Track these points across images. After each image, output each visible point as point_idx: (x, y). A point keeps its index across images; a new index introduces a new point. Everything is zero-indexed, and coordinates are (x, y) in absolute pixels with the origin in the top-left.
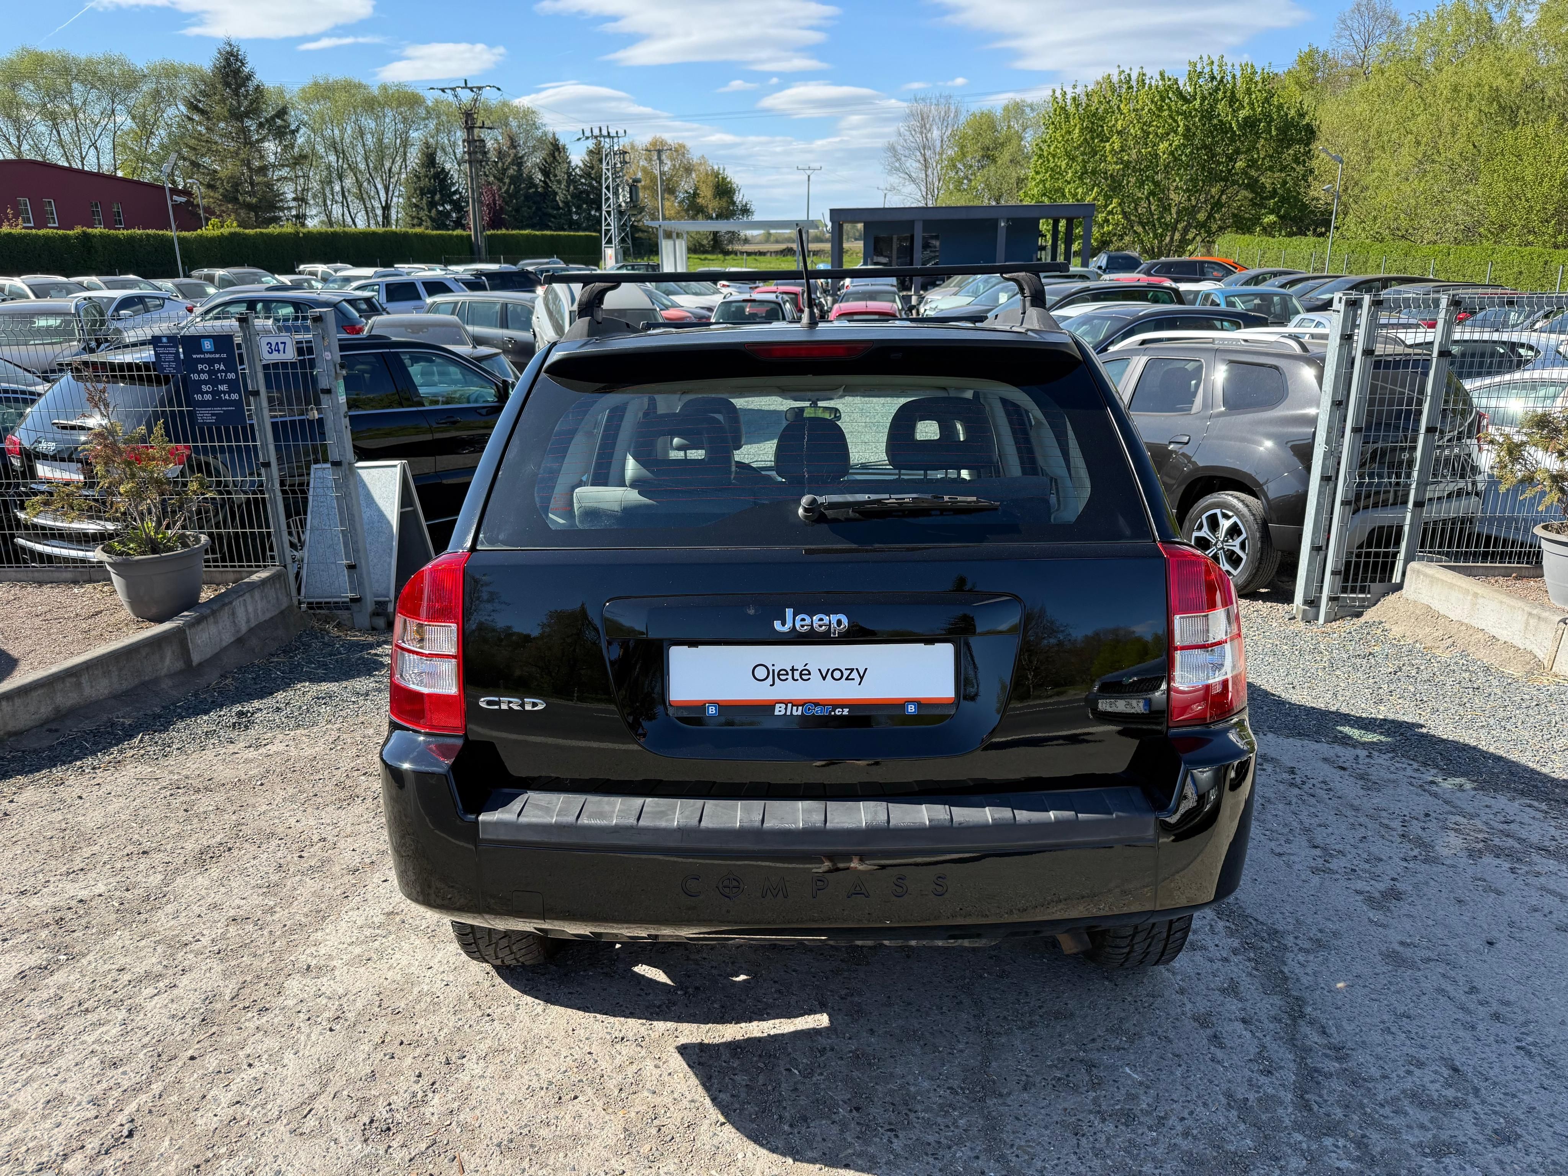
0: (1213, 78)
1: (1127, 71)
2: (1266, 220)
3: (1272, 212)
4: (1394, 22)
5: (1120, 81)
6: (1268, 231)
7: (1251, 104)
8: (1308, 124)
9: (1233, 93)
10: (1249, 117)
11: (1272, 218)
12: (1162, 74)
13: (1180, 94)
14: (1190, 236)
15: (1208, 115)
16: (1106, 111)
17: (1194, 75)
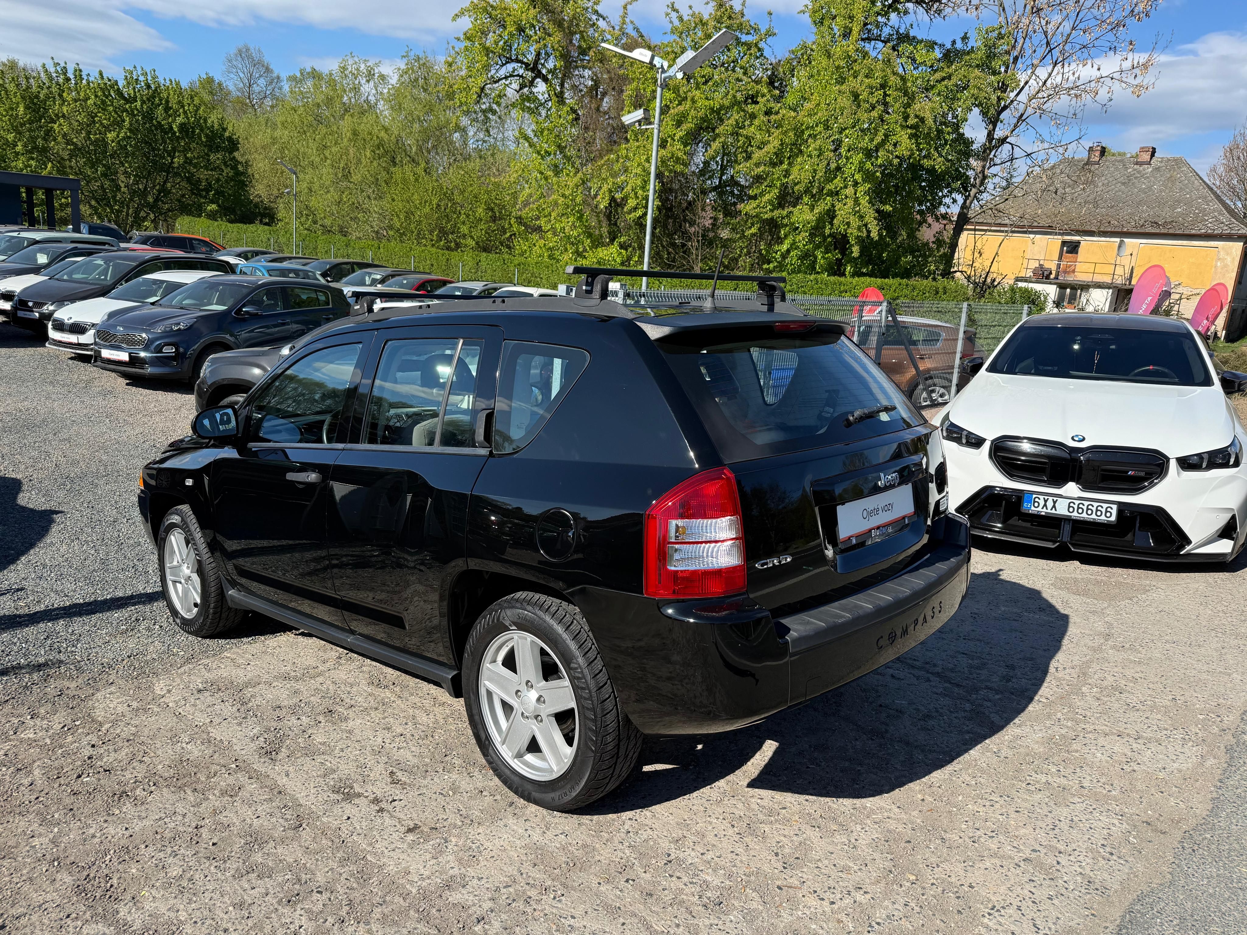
0: (148, 87)
1: (63, 65)
2: (209, 208)
3: (212, 202)
4: (268, 70)
5: (57, 72)
6: (212, 216)
7: (185, 112)
8: (230, 137)
9: (167, 102)
10: (184, 124)
11: (214, 207)
12: (101, 74)
13: (119, 93)
14: (142, 214)
15: (149, 116)
16: (47, 97)
17: (131, 81)
